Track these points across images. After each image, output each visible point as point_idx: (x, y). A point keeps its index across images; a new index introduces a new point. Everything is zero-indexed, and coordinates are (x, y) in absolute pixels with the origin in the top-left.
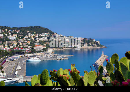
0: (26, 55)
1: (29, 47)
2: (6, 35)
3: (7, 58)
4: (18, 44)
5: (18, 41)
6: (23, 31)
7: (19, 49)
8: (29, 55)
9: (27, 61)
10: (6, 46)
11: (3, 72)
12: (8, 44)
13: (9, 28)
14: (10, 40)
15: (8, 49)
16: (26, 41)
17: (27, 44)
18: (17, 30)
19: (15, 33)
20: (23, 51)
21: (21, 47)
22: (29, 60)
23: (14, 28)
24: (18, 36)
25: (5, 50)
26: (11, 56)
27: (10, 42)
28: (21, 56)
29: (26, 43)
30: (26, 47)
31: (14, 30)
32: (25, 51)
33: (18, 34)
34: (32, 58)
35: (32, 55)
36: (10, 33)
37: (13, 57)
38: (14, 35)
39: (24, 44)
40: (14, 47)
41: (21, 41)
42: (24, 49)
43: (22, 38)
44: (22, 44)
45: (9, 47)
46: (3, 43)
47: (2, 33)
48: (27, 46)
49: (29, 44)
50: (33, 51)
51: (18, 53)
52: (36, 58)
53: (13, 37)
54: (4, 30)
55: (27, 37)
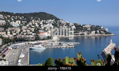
0: (30, 42)
1: (33, 34)
2: (9, 21)
3: (9, 45)
4: (21, 31)
5: (21, 28)
6: (27, 17)
7: (23, 36)
8: (33, 43)
9: (31, 49)
10: (9, 33)
11: (5, 60)
12: (11, 31)
13: (11, 14)
14: (13, 27)
15: (11, 36)
16: (30, 28)
17: (31, 31)
18: (21, 16)
19: (18, 19)
20: (27, 38)
21: (25, 34)
22: (33, 48)
23: (17, 14)
24: (21, 22)
25: (7, 37)
26: (14, 43)
27: (13, 28)
28: (24, 43)
29: (30, 29)
30: (29, 34)
31: (17, 16)
32: (29, 38)
33: (21, 21)
34: (36, 46)
35: (36, 42)
36: (13, 19)
37: (16, 44)
38: (17, 22)
39: (28, 31)
40: (17, 34)
41: (24, 28)
42: (27, 36)
43: (25, 25)
44: (25, 31)
45: (11, 34)
46: (5, 30)
47: (5, 19)
48: (31, 33)
49: (33, 31)
50: (37, 38)
51: (21, 40)
52: (40, 46)
53: (16, 24)
54: (6, 16)
55: (30, 24)
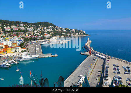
0: (40, 41)
1: (41, 35)
2: (26, 28)
3: (28, 42)
4: (34, 33)
5: (34, 32)
6: (37, 25)
7: (35, 37)
9: (41, 44)
10: (27, 35)
11: (29, 51)
12: (28, 34)
13: (27, 24)
14: (29, 31)
15: (28, 36)
16: (39, 32)
17: (40, 34)
18: (33, 25)
19: (32, 26)
20: (38, 38)
21: (36, 35)
22: (42, 44)
23: (31, 23)
24: (33, 28)
25: (26, 37)
26: (31, 41)
27: (29, 32)
28: (37, 41)
29: (39, 33)
30: (39, 36)
31: (31, 24)
32: (39, 38)
33: (33, 27)
34: (44, 43)
35: (43, 40)
36: (28, 27)
37: (32, 42)
38: (31, 28)
39: (38, 33)
40: (32, 36)
41: (35, 31)
42: (38, 37)
43: (36, 30)
44: (36, 33)
45: (28, 35)
46: (25, 33)
47: (24, 27)
48: (40, 35)
49: (41, 33)
50: (44, 38)
51: (35, 39)
52: (46, 42)
53: (31, 29)
54: (25, 25)
55: (39, 29)
